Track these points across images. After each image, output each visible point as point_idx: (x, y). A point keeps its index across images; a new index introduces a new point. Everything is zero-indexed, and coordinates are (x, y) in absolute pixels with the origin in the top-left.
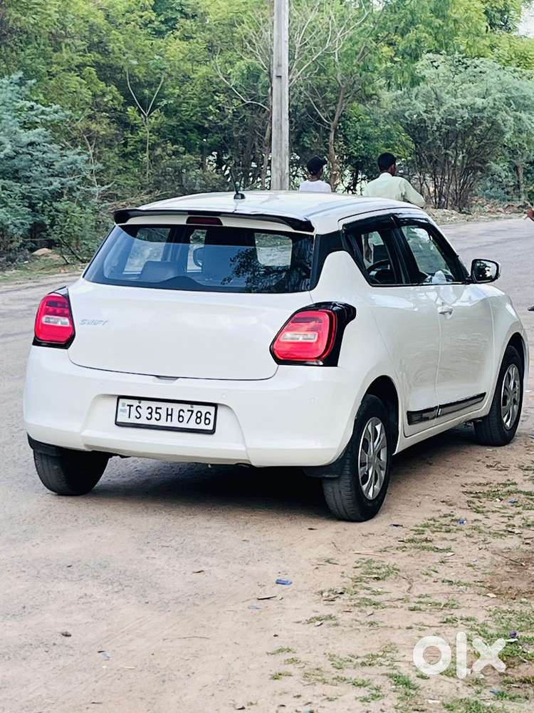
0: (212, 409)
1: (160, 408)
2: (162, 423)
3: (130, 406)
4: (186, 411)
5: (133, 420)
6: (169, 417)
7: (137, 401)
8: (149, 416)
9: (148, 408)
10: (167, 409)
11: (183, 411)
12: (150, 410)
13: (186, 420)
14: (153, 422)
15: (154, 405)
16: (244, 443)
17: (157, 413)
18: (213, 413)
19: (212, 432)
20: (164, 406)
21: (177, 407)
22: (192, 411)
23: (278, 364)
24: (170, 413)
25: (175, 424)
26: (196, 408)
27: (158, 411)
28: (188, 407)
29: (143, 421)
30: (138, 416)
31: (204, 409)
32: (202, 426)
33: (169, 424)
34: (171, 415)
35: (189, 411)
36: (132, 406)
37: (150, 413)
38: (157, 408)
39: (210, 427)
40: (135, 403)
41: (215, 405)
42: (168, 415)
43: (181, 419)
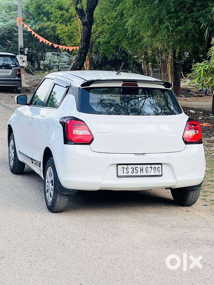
0: (160, 166)
1: (137, 168)
2: (139, 174)
3: (123, 168)
4: (149, 167)
5: (125, 174)
6: (142, 171)
7: (126, 166)
8: (132, 172)
9: (132, 168)
10: (141, 168)
11: (148, 168)
12: (132, 169)
13: (149, 172)
14: (134, 174)
15: (134, 166)
16: (175, 178)
17: (136, 170)
18: (160, 167)
19: (161, 176)
20: (139, 166)
21: (145, 167)
22: (152, 168)
23: (186, 144)
24: (142, 169)
25: (145, 173)
26: (153, 166)
27: (136, 169)
28: (150, 166)
29: (130, 174)
30: (127, 172)
31: (156, 166)
32: (157, 174)
33: (142, 174)
34: (142, 170)
35: (150, 167)
36: (124, 168)
37: (133, 170)
38: (136, 168)
39: (160, 174)
40: (125, 166)
41: (161, 164)
42: (141, 170)
43: (147, 171)
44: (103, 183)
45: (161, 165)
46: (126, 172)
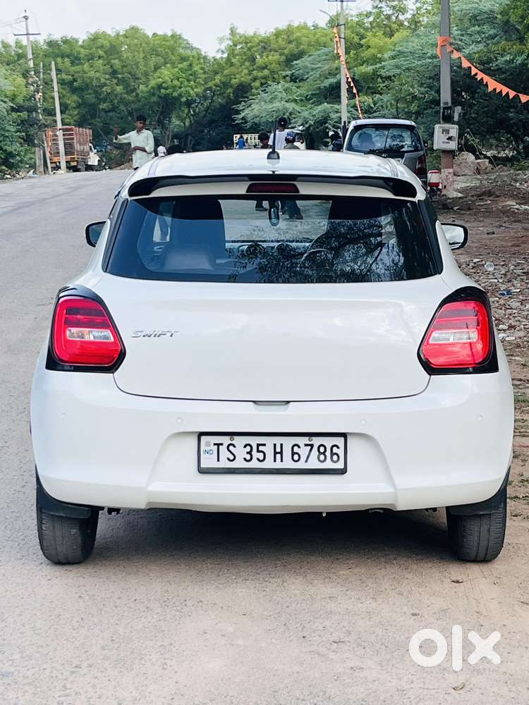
0: (340, 442)
1: (264, 445)
2: (269, 464)
3: (218, 445)
4: (302, 445)
5: (224, 464)
6: (278, 456)
7: (228, 438)
8: (248, 457)
9: (245, 446)
10: (275, 445)
11: (299, 447)
12: (248, 449)
13: (303, 458)
14: (254, 464)
15: (254, 441)
16: (391, 480)
17: (258, 451)
18: (342, 445)
19: (343, 471)
20: (270, 441)
21: (288, 443)
22: (312, 446)
23: (430, 375)
24: (278, 450)
25: (288, 463)
26: (317, 441)
27: (261, 448)
28: (306, 440)
29: (239, 464)
30: (232, 458)
31: (328, 442)
32: (329, 465)
33: (278, 465)
34: (281, 453)
35: (306, 445)
36: (222, 444)
37: (250, 453)
38: (258, 445)
39: (340, 465)
40: (226, 440)
41: (344, 435)
42: (275, 453)
43: (296, 457)
44: (150, 488)
45: (343, 439)
46: (228, 459)
